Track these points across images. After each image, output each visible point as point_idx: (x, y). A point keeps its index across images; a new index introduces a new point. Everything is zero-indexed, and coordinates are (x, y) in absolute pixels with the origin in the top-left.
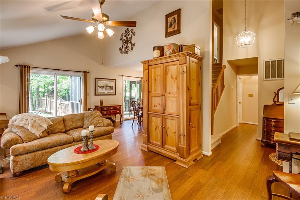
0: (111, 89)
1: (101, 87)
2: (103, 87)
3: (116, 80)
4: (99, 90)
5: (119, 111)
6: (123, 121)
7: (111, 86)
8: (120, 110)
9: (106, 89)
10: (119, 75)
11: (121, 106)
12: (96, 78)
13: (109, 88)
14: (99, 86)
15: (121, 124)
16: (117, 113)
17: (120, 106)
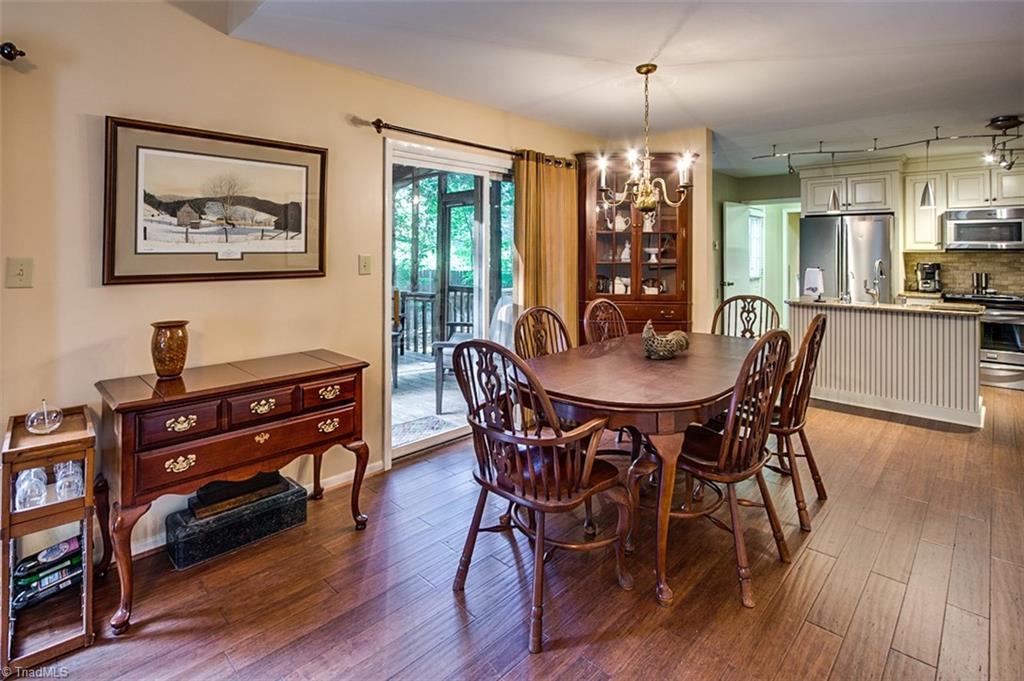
0: (278, 226)
1: (172, 208)
2: (199, 206)
3: (323, 153)
4: (159, 237)
5: (343, 417)
6: (383, 477)
7: (282, 201)
8: (349, 407)
9: (228, 225)
10: (356, 121)
11: (358, 369)
12: (114, 125)
13: (262, 216)
14: (150, 199)
15: (361, 526)
16: (327, 441)
17: (350, 378)
